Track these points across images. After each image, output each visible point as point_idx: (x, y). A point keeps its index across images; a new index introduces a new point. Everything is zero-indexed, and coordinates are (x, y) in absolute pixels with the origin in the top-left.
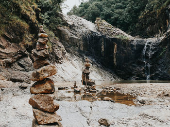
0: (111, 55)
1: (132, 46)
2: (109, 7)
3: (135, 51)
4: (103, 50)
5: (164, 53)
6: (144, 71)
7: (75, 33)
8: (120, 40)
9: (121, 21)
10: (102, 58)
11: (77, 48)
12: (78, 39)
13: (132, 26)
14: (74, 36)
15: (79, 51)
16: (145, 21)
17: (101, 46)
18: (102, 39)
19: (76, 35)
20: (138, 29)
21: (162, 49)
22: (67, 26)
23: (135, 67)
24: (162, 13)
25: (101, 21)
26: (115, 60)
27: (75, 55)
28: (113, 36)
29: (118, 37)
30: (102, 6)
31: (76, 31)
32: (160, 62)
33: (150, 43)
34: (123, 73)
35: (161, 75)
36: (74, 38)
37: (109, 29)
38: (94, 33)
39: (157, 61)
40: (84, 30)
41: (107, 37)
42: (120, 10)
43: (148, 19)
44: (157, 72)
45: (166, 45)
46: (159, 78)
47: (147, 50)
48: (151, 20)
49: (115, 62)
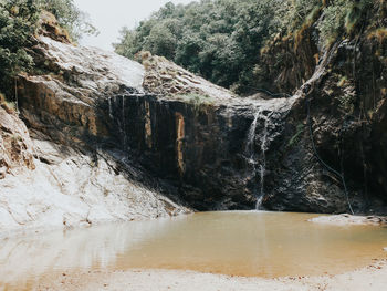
0: (171, 146)
1: (223, 120)
2: (197, 28)
3: (229, 134)
4: (149, 132)
5: (300, 137)
6: (249, 185)
7: (76, 90)
8: (191, 105)
9: (219, 60)
10: (146, 153)
11: (81, 129)
12: (82, 107)
13: (247, 70)
14: (73, 100)
15: (87, 137)
16: (273, 60)
17: (145, 122)
18: (147, 105)
19: (78, 96)
20: (260, 79)
21: (294, 128)
22: (57, 73)
23: (230, 174)
24: (303, 39)
25: (152, 60)
26: (180, 157)
27: (74, 147)
28: (175, 97)
29: (186, 99)
30: (181, 27)
31: (81, 86)
32: (290, 163)
33: (265, 113)
34: (196, 192)
35: (290, 196)
36: (71, 104)
37: (167, 80)
38: (128, 89)
39: (281, 158)
40: (104, 81)
41: (159, 100)
42: (220, 36)
43: (278, 54)
44: (281, 189)
45: (304, 118)
46: (284, 204)
47: (258, 130)
48: (284, 57)
49: (181, 164)
